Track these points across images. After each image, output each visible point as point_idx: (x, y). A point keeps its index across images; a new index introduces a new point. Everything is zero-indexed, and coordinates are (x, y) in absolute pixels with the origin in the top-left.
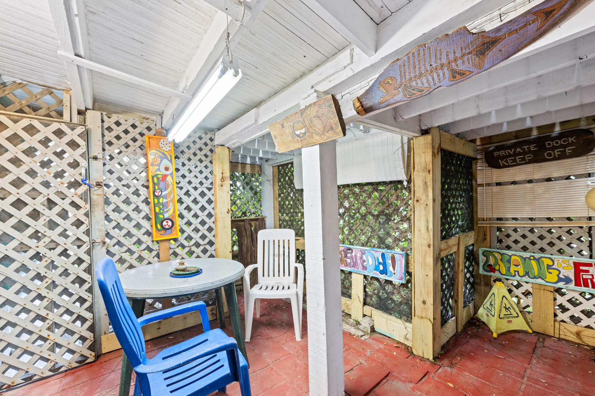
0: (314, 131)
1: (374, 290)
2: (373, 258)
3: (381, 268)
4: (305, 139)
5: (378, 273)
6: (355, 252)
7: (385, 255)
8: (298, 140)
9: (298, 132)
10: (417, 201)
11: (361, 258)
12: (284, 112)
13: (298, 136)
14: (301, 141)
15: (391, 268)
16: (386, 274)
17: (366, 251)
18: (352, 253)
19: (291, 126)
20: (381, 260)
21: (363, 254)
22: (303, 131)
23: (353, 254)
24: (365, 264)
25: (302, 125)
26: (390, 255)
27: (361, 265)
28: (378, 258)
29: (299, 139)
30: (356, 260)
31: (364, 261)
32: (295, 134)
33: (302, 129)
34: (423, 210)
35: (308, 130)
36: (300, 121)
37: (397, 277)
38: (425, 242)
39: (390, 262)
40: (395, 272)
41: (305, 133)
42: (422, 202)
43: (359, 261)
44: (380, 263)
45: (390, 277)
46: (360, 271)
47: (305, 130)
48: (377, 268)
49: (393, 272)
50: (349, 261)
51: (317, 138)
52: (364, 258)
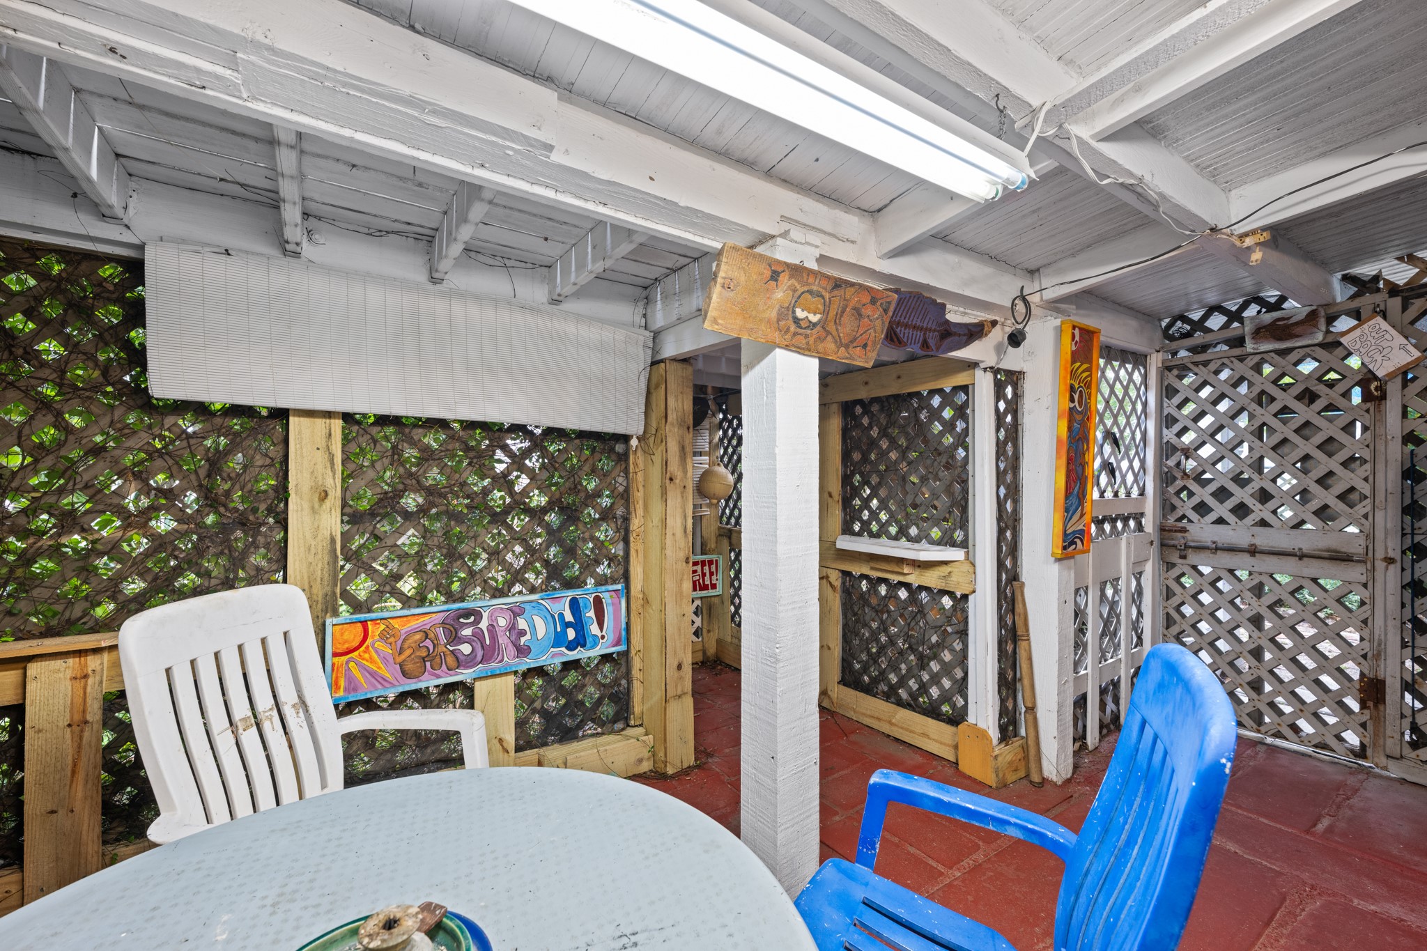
0: (835, 333)
1: (533, 702)
2: (549, 617)
3: (571, 634)
4: (806, 336)
5: (564, 649)
6: (490, 616)
7: (580, 601)
8: (788, 329)
9: (800, 314)
10: (671, 479)
11: (512, 627)
12: (687, 208)
13: (797, 321)
14: (795, 334)
15: (594, 629)
16: (583, 646)
17: (527, 607)
18: (477, 621)
19: (795, 291)
20: (569, 617)
21: (515, 615)
22: (814, 318)
23: (484, 625)
24: (523, 640)
25: (821, 307)
26: (591, 600)
27: (511, 647)
28: (561, 615)
29: (793, 328)
30: (494, 637)
31: (523, 633)
32: (794, 312)
33: (815, 313)
34: (679, 496)
35: (822, 324)
36: (823, 297)
37: (609, 642)
38: (682, 555)
39: (592, 614)
40: (604, 633)
41: (815, 325)
42: (677, 481)
43: (503, 640)
44: (568, 625)
45: (593, 648)
46: (508, 664)
47: (819, 321)
48: (559, 640)
49: (599, 634)
50: (466, 649)
51: (830, 345)
52: (522, 624)
